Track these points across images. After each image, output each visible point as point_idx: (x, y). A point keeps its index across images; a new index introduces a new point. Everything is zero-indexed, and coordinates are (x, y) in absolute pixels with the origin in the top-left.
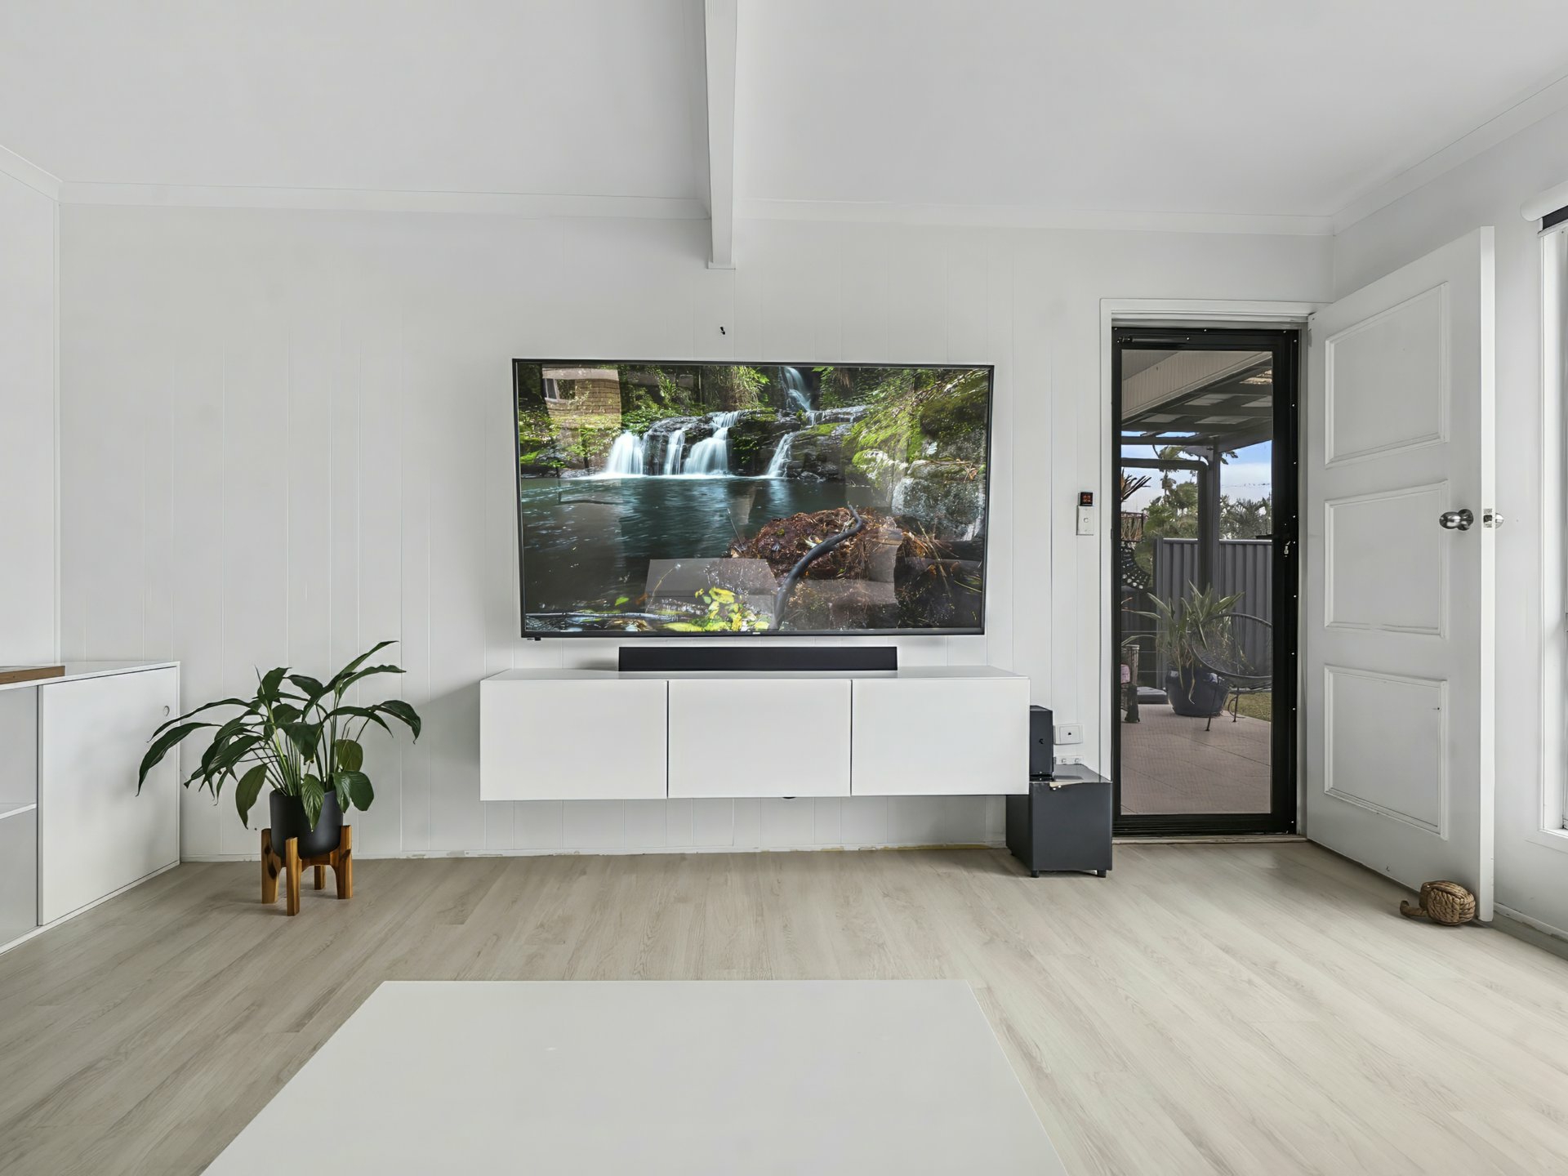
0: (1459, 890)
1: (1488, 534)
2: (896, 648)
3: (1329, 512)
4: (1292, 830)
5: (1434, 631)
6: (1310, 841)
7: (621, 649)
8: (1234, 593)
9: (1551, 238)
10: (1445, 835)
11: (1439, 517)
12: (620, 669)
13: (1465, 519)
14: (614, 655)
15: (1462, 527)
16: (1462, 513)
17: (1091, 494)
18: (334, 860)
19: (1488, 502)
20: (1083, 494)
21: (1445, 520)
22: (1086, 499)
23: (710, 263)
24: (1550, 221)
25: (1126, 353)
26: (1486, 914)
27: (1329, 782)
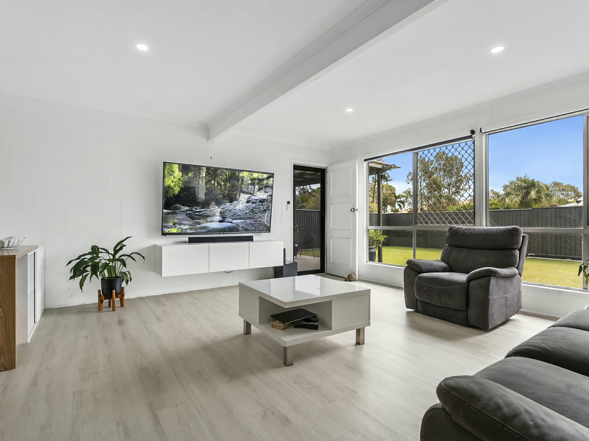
0: (353, 275)
1: (357, 212)
2: (253, 236)
3: (331, 207)
4: (324, 272)
5: (349, 230)
6: (328, 274)
7: (189, 238)
8: (300, 224)
9: (365, 163)
10: (351, 266)
11: (350, 210)
12: (189, 243)
13: (353, 210)
14: (187, 240)
15: (353, 211)
16: (353, 209)
17: (289, 202)
18: (120, 297)
19: (357, 207)
20: (288, 202)
21: (351, 210)
22: (288, 203)
23: (208, 141)
24: (365, 160)
25: (294, 170)
26: (357, 279)
27: (331, 261)
